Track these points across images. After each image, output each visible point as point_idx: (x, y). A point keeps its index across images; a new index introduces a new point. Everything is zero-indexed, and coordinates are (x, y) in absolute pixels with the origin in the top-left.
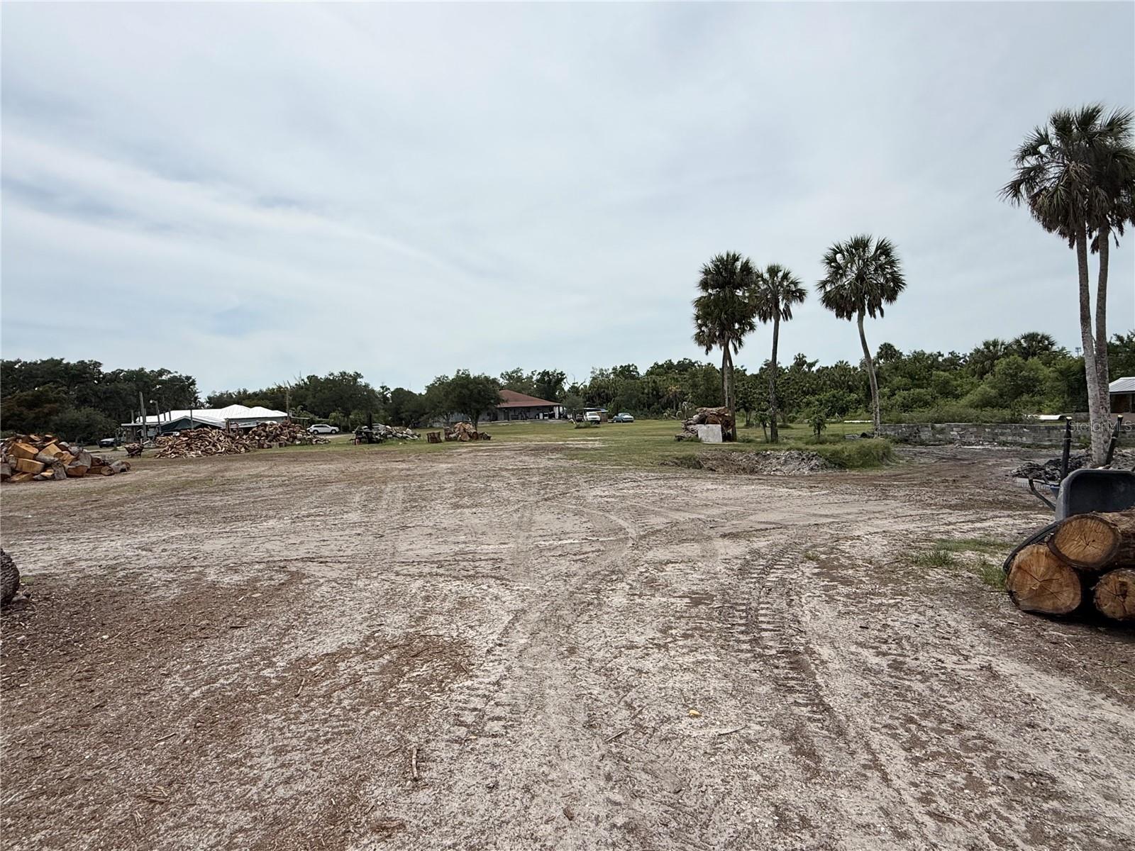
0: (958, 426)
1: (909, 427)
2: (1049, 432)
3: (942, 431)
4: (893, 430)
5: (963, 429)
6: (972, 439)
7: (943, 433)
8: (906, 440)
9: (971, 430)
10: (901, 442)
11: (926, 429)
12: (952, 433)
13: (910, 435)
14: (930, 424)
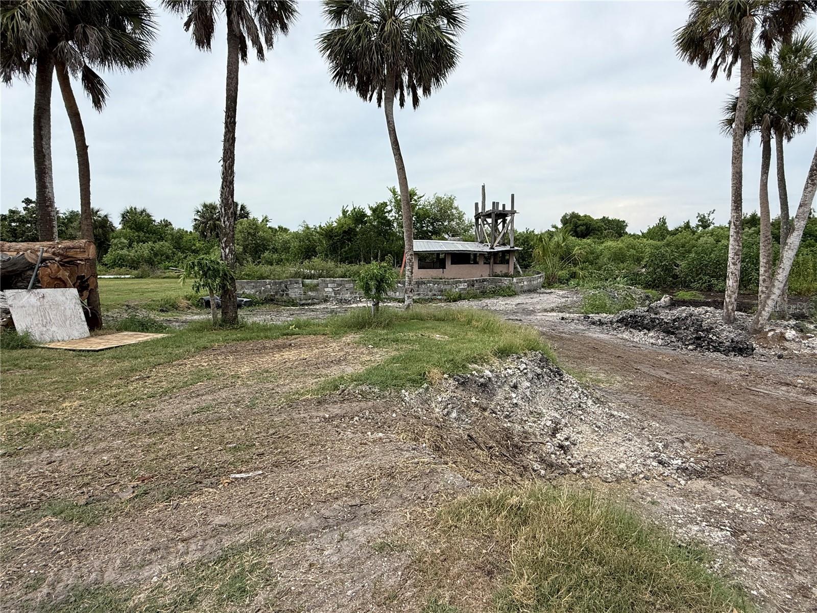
0: (334, 282)
1: (275, 283)
2: (418, 287)
3: (314, 288)
4: (254, 287)
5: (339, 285)
6: (347, 296)
7: (317, 290)
8: (272, 300)
9: (347, 286)
10: (267, 303)
11: (296, 285)
12: (326, 290)
13: (276, 293)
14: (300, 280)
